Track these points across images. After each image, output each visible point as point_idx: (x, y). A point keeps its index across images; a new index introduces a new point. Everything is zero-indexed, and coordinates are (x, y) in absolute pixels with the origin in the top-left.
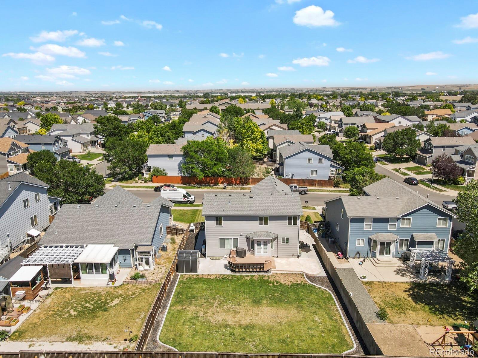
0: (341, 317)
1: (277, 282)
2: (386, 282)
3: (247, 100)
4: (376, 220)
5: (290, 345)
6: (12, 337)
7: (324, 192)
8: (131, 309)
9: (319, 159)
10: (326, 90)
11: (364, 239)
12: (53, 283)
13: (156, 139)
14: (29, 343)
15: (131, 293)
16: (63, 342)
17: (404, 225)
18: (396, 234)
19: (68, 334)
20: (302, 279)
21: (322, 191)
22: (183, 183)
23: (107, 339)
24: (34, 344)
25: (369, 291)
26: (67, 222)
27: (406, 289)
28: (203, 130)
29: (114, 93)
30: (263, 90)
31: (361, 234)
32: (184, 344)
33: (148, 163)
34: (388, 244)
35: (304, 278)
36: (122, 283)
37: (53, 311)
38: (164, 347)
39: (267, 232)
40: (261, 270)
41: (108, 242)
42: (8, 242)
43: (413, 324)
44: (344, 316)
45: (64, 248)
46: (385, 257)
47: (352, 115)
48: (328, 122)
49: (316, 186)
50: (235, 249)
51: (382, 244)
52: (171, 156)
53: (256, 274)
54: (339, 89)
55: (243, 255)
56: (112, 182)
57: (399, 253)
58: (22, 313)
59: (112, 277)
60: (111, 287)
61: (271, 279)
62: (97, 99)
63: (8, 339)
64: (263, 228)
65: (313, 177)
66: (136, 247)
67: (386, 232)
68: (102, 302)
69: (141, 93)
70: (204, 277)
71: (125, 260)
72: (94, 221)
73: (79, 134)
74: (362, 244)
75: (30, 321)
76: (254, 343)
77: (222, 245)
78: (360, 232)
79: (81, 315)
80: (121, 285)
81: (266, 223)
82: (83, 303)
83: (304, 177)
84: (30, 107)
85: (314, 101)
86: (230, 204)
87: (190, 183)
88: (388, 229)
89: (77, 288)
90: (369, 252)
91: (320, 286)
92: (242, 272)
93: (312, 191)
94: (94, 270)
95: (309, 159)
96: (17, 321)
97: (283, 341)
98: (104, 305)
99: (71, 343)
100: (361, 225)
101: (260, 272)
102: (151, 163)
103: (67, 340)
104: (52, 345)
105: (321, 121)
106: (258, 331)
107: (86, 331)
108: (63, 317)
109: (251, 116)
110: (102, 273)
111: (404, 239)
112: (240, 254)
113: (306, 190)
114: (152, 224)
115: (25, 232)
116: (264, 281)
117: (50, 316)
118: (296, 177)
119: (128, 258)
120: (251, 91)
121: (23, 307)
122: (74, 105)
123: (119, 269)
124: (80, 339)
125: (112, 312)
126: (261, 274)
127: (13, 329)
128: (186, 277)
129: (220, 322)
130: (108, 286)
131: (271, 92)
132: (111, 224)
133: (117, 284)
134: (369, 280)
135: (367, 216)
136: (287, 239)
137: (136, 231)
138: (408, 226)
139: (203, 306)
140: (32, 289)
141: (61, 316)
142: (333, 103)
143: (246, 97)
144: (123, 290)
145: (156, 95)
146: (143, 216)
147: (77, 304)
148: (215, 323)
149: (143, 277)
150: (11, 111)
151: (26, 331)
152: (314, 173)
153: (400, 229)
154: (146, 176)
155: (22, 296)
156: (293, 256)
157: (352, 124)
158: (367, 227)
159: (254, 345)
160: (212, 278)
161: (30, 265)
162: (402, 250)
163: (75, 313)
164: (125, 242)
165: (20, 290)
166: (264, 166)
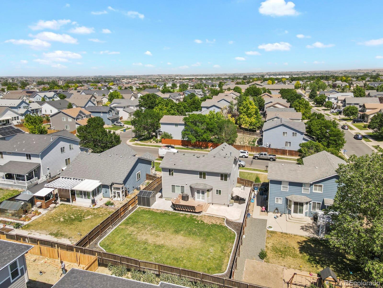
0: (231, 251)
1: (202, 221)
2: (287, 234)
3: (276, 82)
4: (291, 184)
5: (179, 262)
6: (23, 228)
7: (291, 160)
8: (95, 223)
9: (293, 133)
10: (360, 72)
11: (282, 198)
12: (61, 200)
13: (172, 112)
14: (29, 232)
15: (101, 213)
16: (47, 235)
17: (316, 190)
18: (309, 197)
19: (52, 231)
20: (221, 222)
21: (290, 159)
22: (182, 145)
23: (71, 238)
24: (31, 233)
25: (268, 238)
26: (79, 163)
27: (301, 241)
28: (214, 106)
29: (177, 76)
30: (298, 73)
31: (279, 194)
32: (112, 249)
33: (161, 129)
34: (301, 204)
35: (224, 221)
36: (99, 207)
37: (52, 217)
38: (100, 248)
39: (205, 184)
40: (194, 211)
41: (97, 179)
42: (48, 173)
43: (285, 266)
44: (234, 251)
45: (72, 179)
46: (298, 215)
47: (364, 96)
48: (335, 102)
49: (286, 155)
50: (182, 194)
51: (296, 204)
52: (176, 125)
53: (189, 213)
54: (374, 71)
55: (186, 199)
56: (135, 141)
57: (312, 214)
58: (35, 215)
59: (93, 202)
60: (91, 208)
61: (199, 219)
62: (163, 80)
63: (21, 228)
64: (202, 181)
65: (288, 148)
66: (113, 184)
67: (301, 194)
68: (81, 216)
69: (197, 75)
70: (153, 210)
71: (106, 192)
72: (94, 165)
73: (128, 106)
74: (280, 202)
75: (37, 221)
76: (156, 257)
77: (173, 191)
78: (278, 192)
79: (65, 221)
80: (98, 208)
81: (204, 178)
82: (70, 215)
83: (279, 147)
84: (115, 87)
85: (339, 83)
86: (181, 161)
87: (187, 146)
88: (302, 193)
89: (73, 205)
90: (286, 209)
91: (231, 229)
92: (180, 210)
93: (281, 159)
94: (83, 196)
95: (284, 133)
96: (30, 219)
97: (176, 259)
98: (81, 218)
99: (51, 236)
100: (279, 187)
101: (193, 212)
102: (163, 129)
103: (50, 234)
104: (40, 235)
105: (330, 100)
106: (164, 250)
107: (63, 231)
108: (55, 221)
109: (266, 95)
110: (88, 198)
111: (317, 202)
112: (185, 198)
113: (274, 157)
114: (127, 170)
115: (61, 168)
116: (193, 219)
117: (49, 219)
118: (272, 147)
119: (108, 191)
120: (287, 73)
121: (37, 212)
122: (144, 85)
123: (102, 198)
124: (56, 235)
125: (83, 223)
126: (193, 214)
127: (26, 223)
128: (142, 209)
129: (143, 240)
130: (90, 207)
131: (305, 74)
132: (103, 168)
133: (96, 207)
134: (273, 230)
135: (284, 179)
136: (220, 191)
137: (116, 174)
138: (320, 192)
139: (139, 228)
140: (46, 202)
141: (54, 220)
142: (357, 84)
143: (277, 79)
144: (97, 211)
145: (207, 77)
146: (124, 164)
147: (67, 215)
148: (140, 240)
149: (112, 204)
150: (103, 90)
151: (32, 225)
152: (289, 144)
153: (313, 194)
154: (159, 138)
155: (39, 205)
156: (224, 204)
157: (355, 104)
158: (285, 189)
159: (155, 258)
160: (158, 212)
161: (48, 187)
162: (315, 211)
163: (63, 220)
164: (107, 180)
165: (39, 202)
166: (254, 136)
